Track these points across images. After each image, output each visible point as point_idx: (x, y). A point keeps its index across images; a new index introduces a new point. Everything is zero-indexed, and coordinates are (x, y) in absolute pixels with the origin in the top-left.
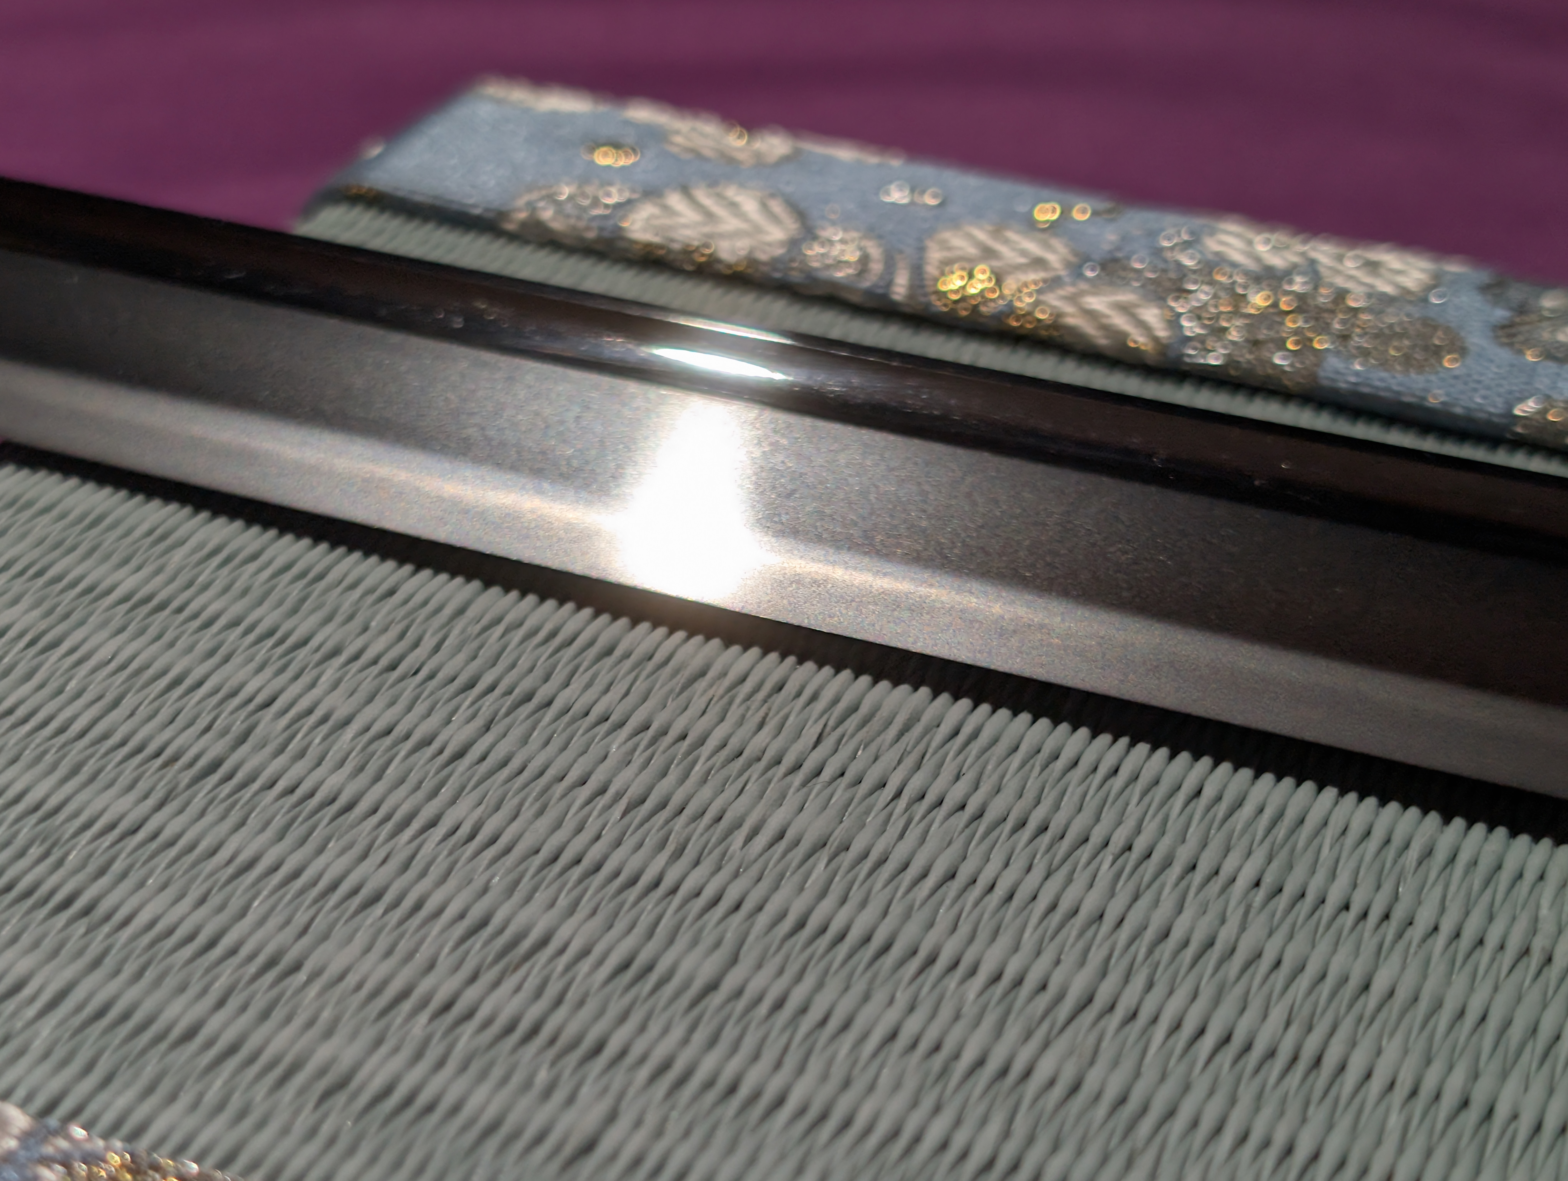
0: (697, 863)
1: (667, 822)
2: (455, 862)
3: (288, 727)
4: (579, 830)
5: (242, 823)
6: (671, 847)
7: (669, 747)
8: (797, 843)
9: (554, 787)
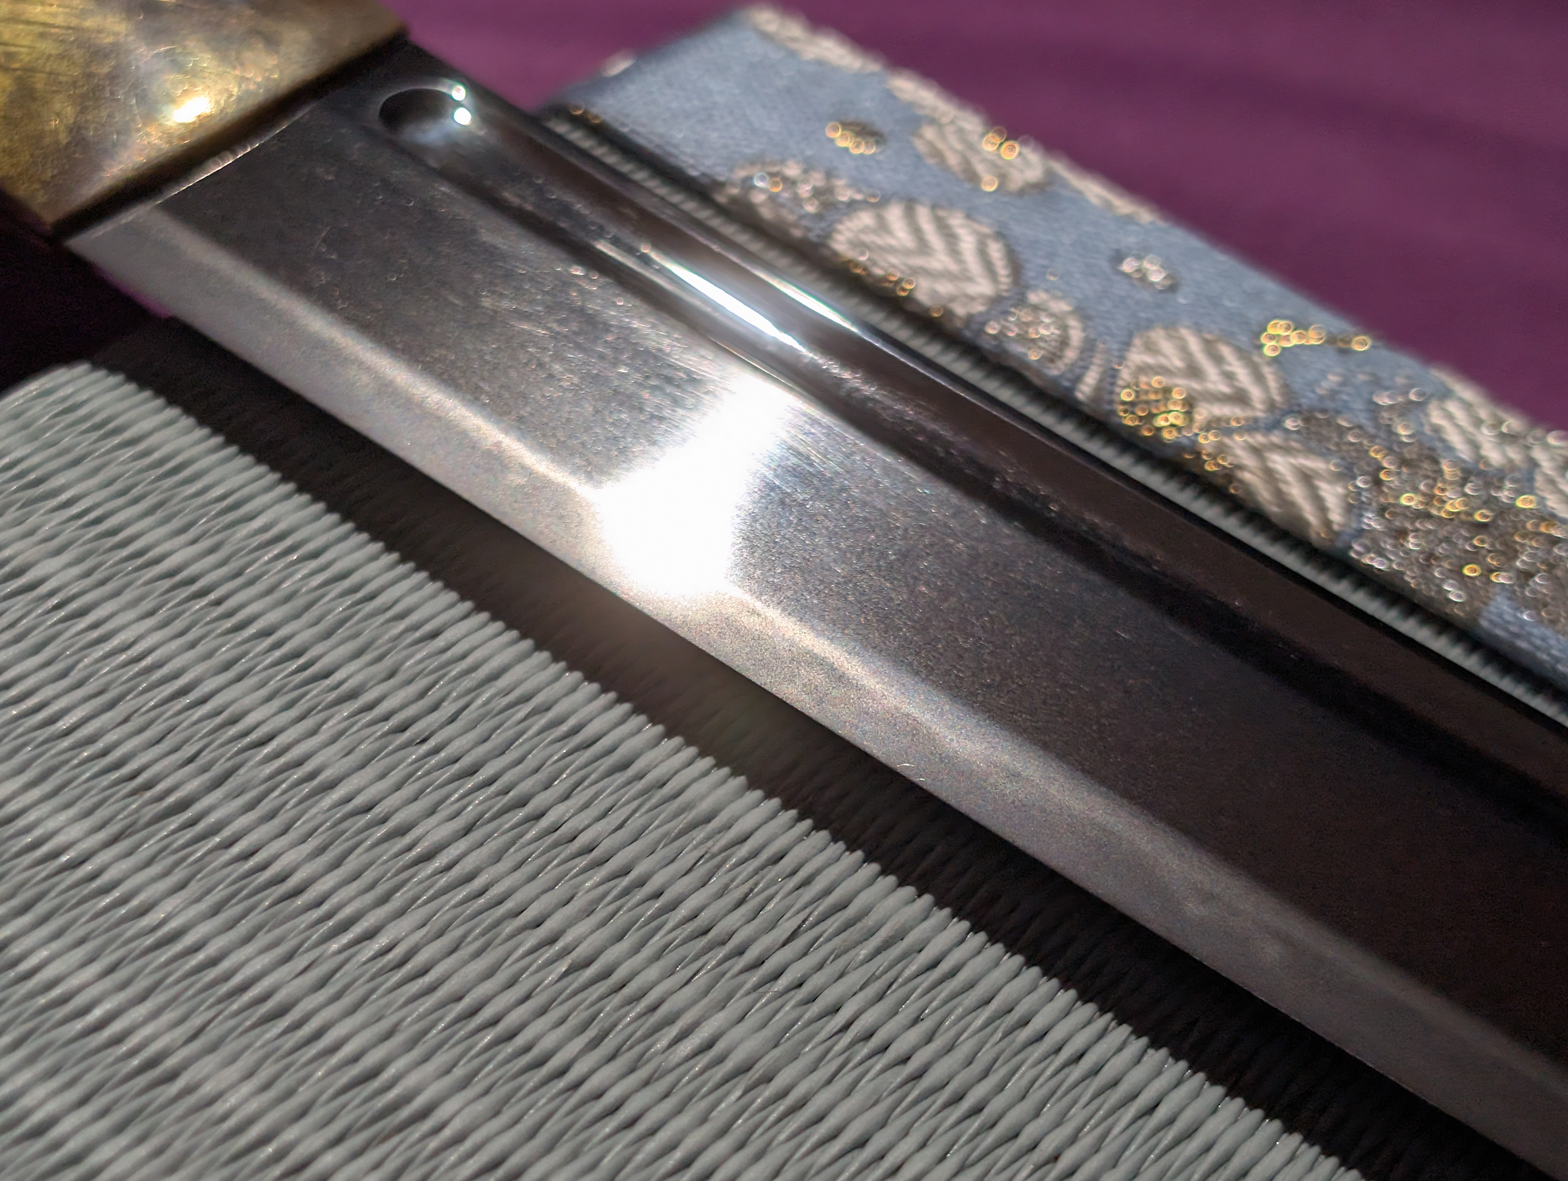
0: (613, 1057)
1: (601, 998)
2: (373, 991)
3: (271, 777)
4: (512, 983)
5: (182, 886)
6: (592, 1032)
7: (638, 905)
8: (721, 1060)
9: (505, 923)
